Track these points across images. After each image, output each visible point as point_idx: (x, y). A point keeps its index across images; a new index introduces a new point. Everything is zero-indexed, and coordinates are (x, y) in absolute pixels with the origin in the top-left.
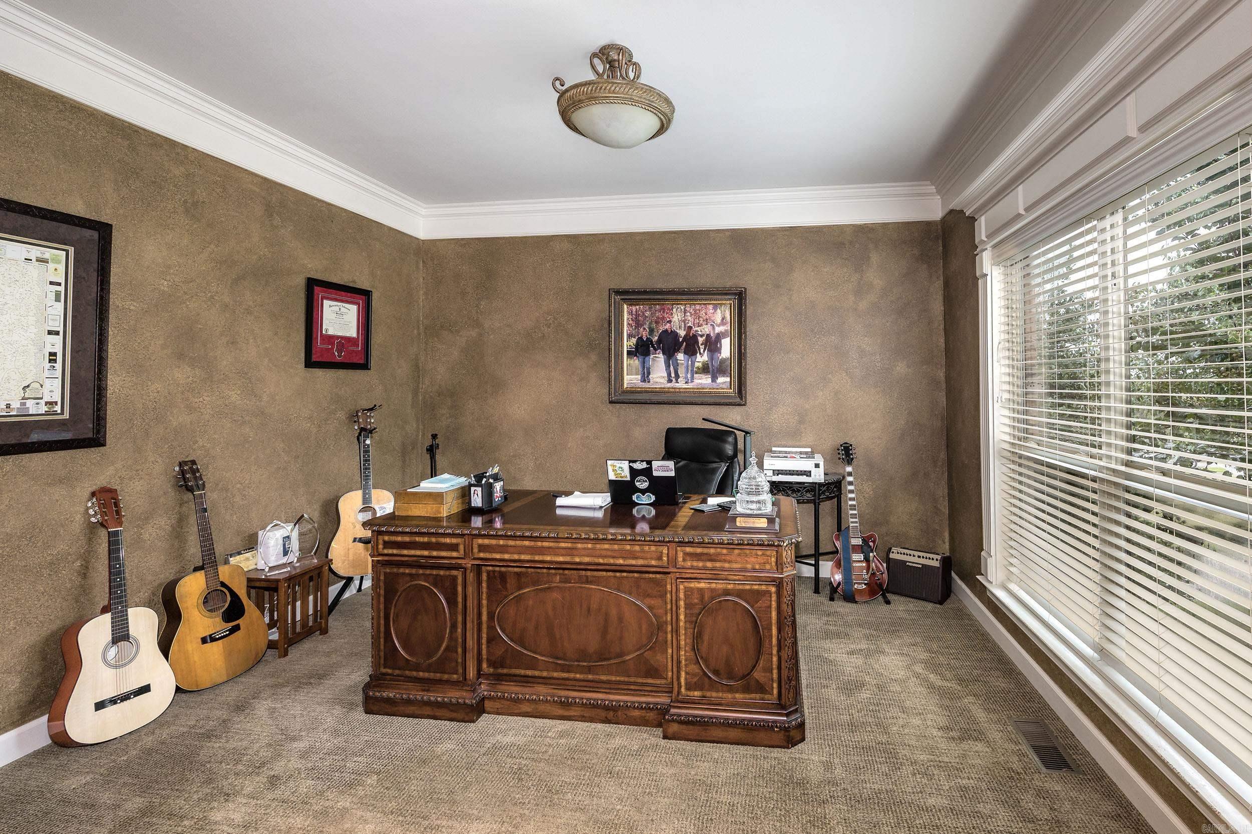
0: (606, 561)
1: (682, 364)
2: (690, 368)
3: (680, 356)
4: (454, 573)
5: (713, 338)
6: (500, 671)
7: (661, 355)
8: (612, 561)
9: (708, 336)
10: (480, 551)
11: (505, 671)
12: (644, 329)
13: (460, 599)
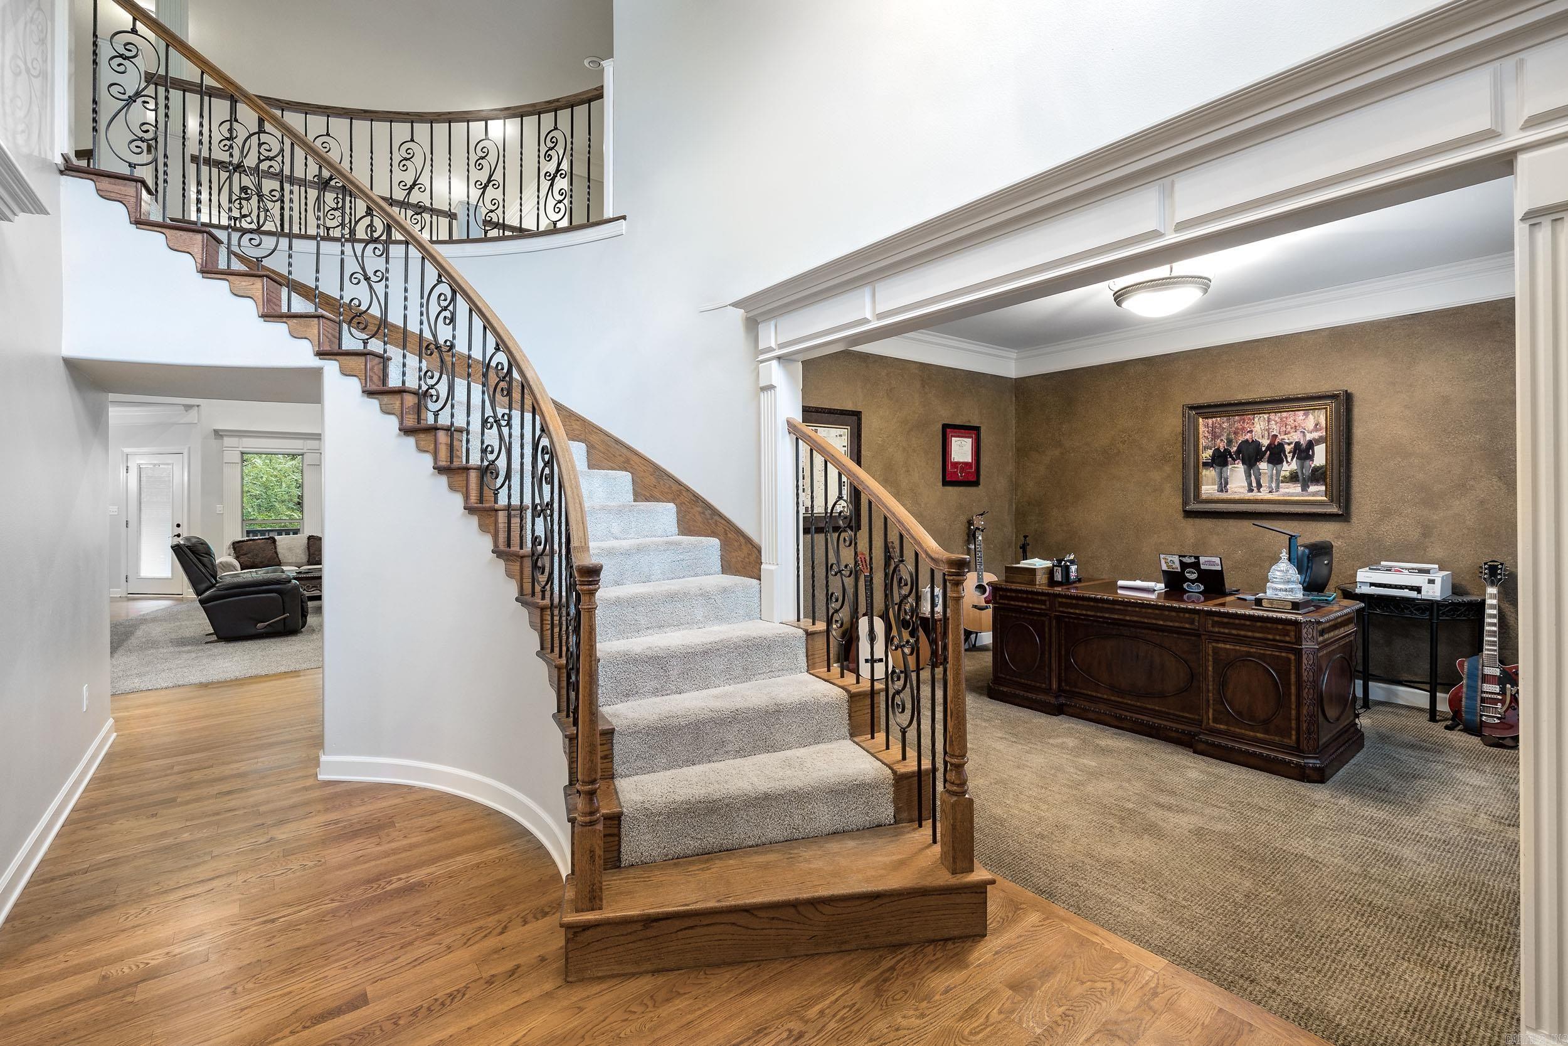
0: (1149, 621)
1: (1265, 473)
2: (1274, 477)
3: (1263, 466)
4: (1043, 618)
5: (1304, 446)
6: (1074, 689)
7: (1241, 465)
8: (1154, 621)
9: (1297, 444)
10: (1059, 606)
11: (1077, 690)
12: (1222, 440)
13: (1047, 636)
